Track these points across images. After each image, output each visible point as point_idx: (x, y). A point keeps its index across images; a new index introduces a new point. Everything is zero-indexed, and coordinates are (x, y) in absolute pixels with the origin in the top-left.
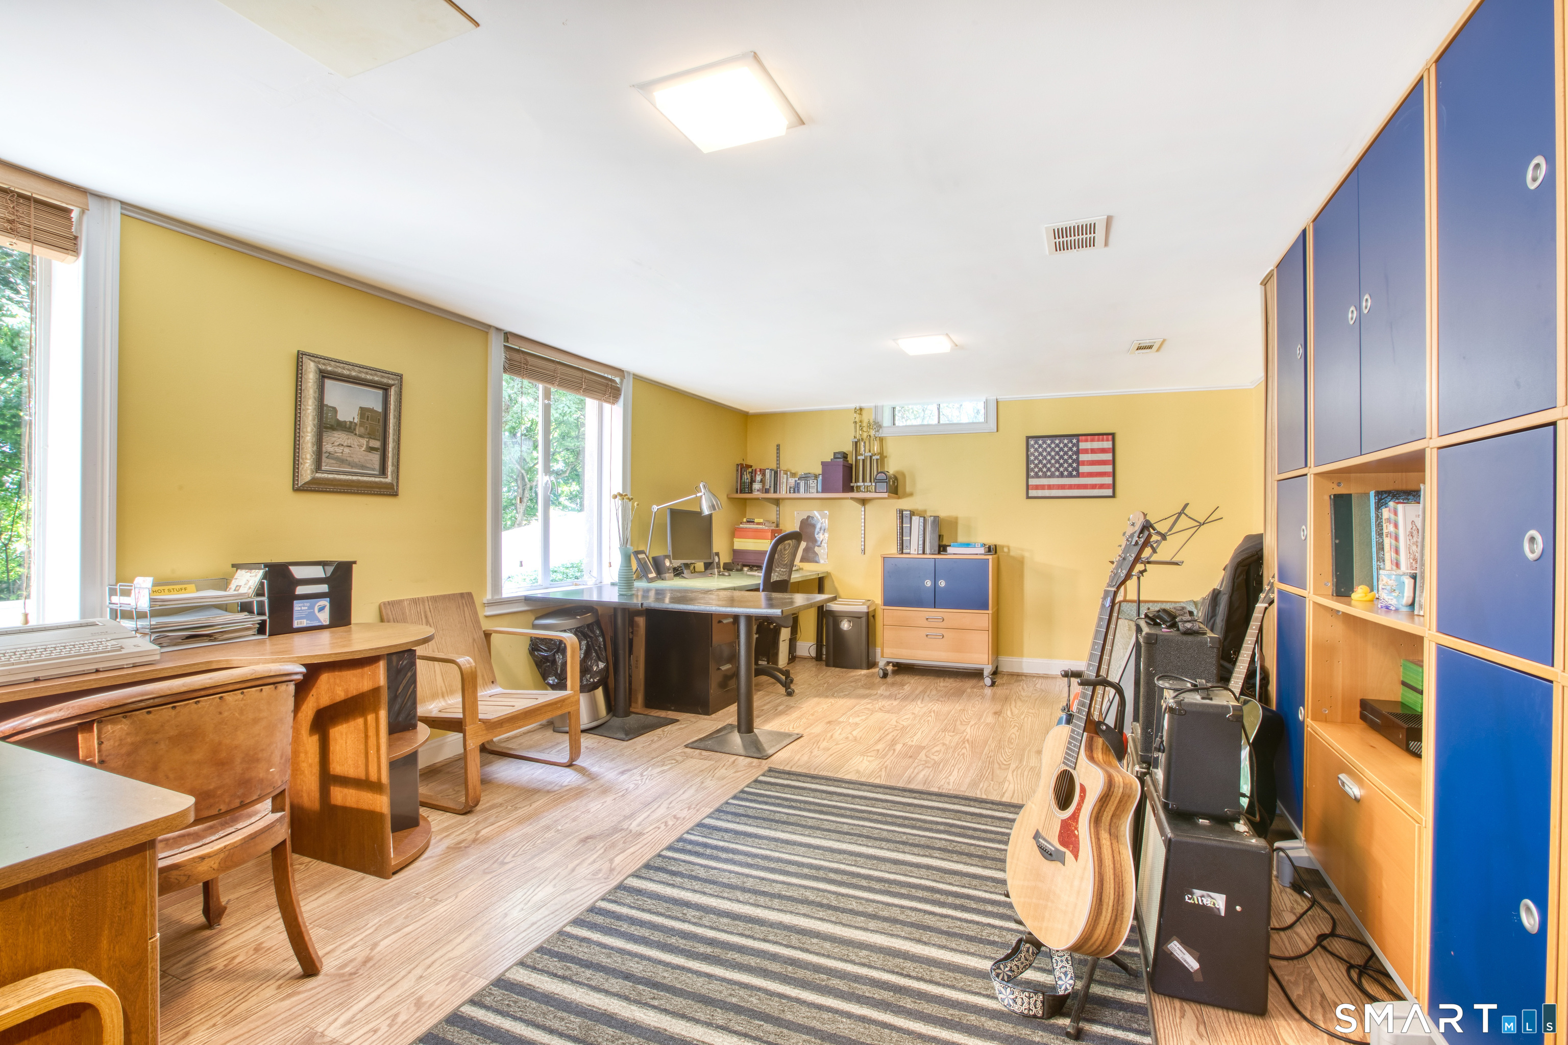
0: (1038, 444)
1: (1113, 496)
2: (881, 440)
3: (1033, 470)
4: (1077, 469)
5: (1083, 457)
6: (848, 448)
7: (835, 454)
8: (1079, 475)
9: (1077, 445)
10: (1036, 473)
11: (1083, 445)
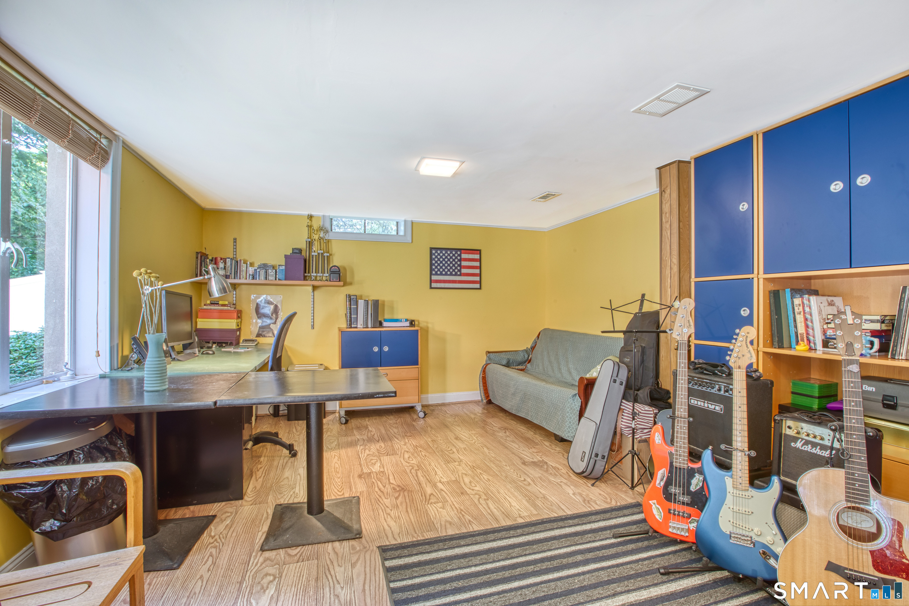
0: (437, 253)
1: (480, 289)
2: (328, 241)
3: (434, 270)
4: (460, 271)
5: (464, 263)
6: (303, 245)
7: (293, 249)
8: (461, 275)
9: (460, 255)
10: (436, 272)
11: (464, 256)
